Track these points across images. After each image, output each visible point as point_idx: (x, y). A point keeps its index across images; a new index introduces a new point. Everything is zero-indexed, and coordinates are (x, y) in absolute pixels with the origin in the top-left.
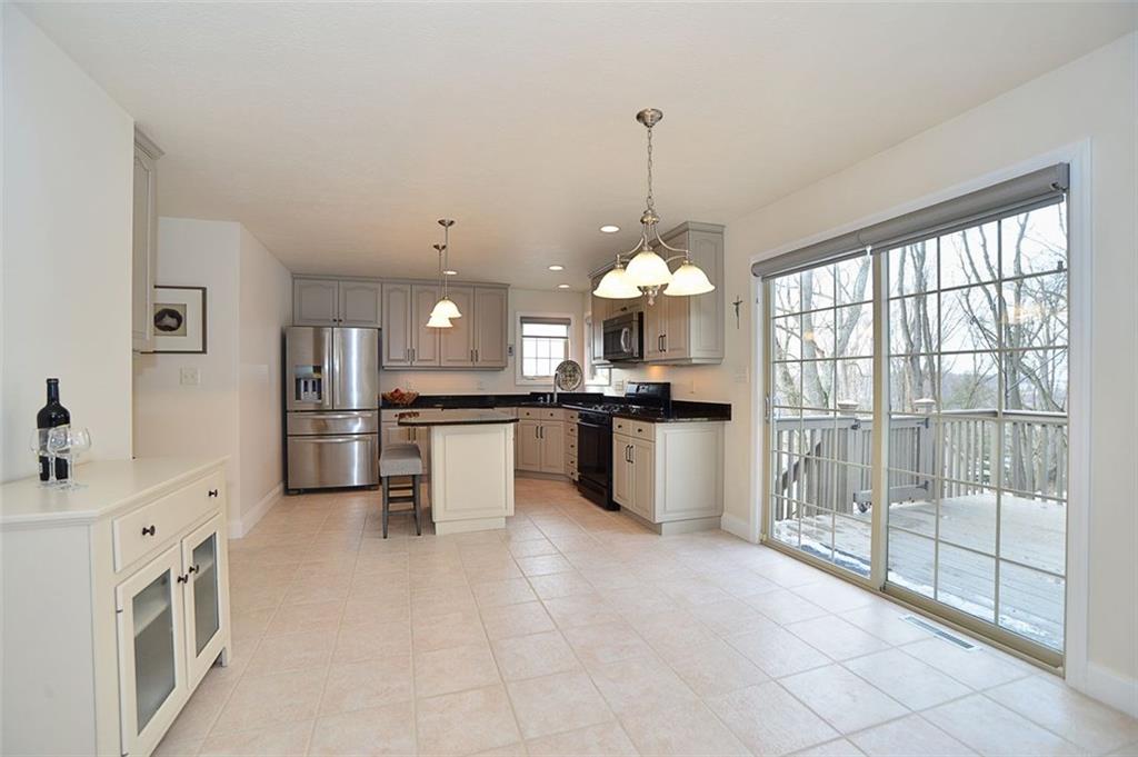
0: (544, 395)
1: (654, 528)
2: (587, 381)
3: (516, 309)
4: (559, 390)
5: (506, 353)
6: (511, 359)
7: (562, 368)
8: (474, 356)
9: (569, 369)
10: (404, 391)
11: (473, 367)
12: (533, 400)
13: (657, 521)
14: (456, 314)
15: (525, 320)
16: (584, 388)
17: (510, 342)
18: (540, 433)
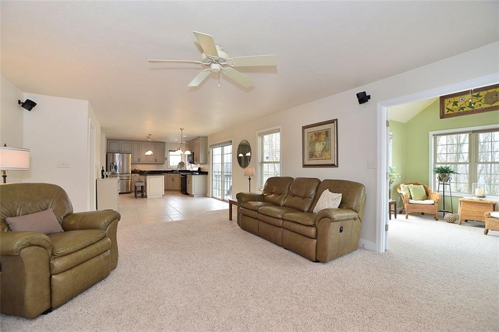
0: (175, 171)
1: (192, 196)
2: (187, 167)
3: (167, 148)
4: (179, 169)
5: (164, 159)
6: (166, 161)
7: (180, 163)
8: (156, 160)
9: (182, 164)
10: (137, 169)
11: (156, 163)
12: (172, 172)
13: (193, 194)
14: (152, 153)
15: (170, 151)
16: (186, 168)
17: (166, 157)
18: (173, 180)
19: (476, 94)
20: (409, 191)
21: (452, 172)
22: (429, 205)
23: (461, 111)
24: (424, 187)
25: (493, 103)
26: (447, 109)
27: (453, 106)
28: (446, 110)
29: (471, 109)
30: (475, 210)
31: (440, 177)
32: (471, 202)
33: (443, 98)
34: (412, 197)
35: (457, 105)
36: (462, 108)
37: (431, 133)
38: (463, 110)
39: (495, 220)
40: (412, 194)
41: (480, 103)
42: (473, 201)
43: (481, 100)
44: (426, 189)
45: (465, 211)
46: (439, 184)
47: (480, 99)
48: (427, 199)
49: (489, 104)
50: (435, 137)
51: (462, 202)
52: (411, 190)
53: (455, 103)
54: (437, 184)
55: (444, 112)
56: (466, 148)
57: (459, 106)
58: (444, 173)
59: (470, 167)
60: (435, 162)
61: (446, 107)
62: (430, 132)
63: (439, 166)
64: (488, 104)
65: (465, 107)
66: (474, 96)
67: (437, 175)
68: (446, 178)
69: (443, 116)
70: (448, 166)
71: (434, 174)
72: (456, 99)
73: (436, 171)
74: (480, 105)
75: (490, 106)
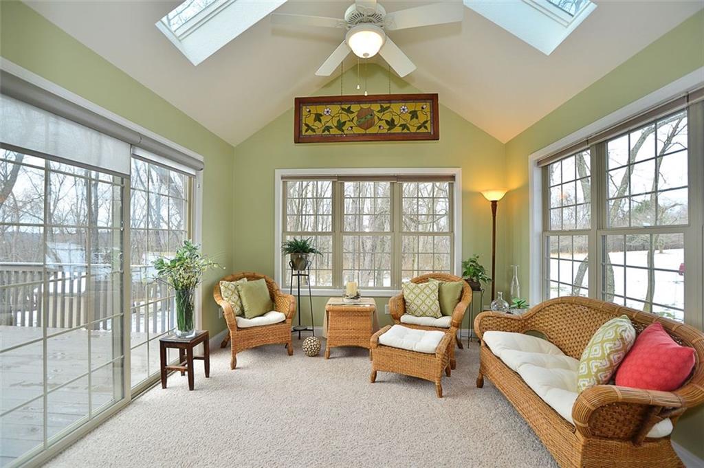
19: (346, 106)
20: (239, 297)
21: (312, 251)
22: (277, 324)
23: (326, 133)
24: (267, 282)
25: (368, 128)
26: (307, 125)
27: (315, 121)
28: (304, 128)
29: (340, 132)
30: (350, 326)
31: (294, 260)
33: (300, 103)
34: (246, 309)
35: (320, 121)
36: (328, 128)
37: (279, 173)
38: (329, 131)
40: (245, 303)
41: (351, 124)
43: (353, 119)
44: (270, 286)
46: (293, 275)
47: (351, 116)
48: (272, 309)
49: (363, 128)
50: (284, 182)
51: (330, 313)
52: (242, 293)
53: (318, 117)
54: (288, 276)
55: (300, 132)
57: (323, 122)
58: (299, 252)
59: (334, 241)
60: (284, 230)
61: (304, 122)
62: (276, 171)
63: (289, 238)
64: (361, 127)
65: (332, 128)
66: (342, 109)
67: (288, 257)
68: (303, 262)
69: (299, 139)
70: (305, 238)
71: (284, 255)
72: (321, 109)
73: (287, 249)
74: (351, 128)
75: (363, 132)
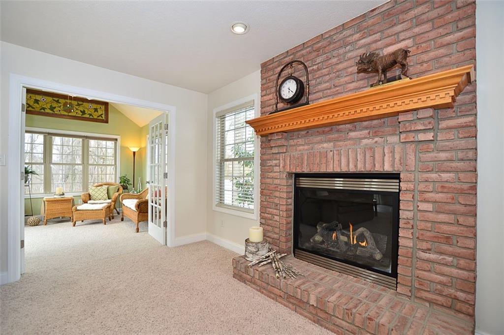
19: (56, 99)
21: (31, 172)
25: (69, 112)
26: (29, 104)
27: (34, 103)
29: (52, 112)
30: (59, 208)
32: (55, 201)
35: (38, 104)
38: (44, 110)
39: (81, 212)
41: (59, 109)
42: (55, 199)
45: (50, 210)
47: (59, 105)
49: (67, 112)
51: (46, 202)
53: (36, 101)
56: (40, 149)
57: (40, 105)
59: (45, 168)
64: (65, 111)
65: (46, 109)
66: (54, 100)
72: (38, 97)
74: (60, 111)
75: (67, 114)
